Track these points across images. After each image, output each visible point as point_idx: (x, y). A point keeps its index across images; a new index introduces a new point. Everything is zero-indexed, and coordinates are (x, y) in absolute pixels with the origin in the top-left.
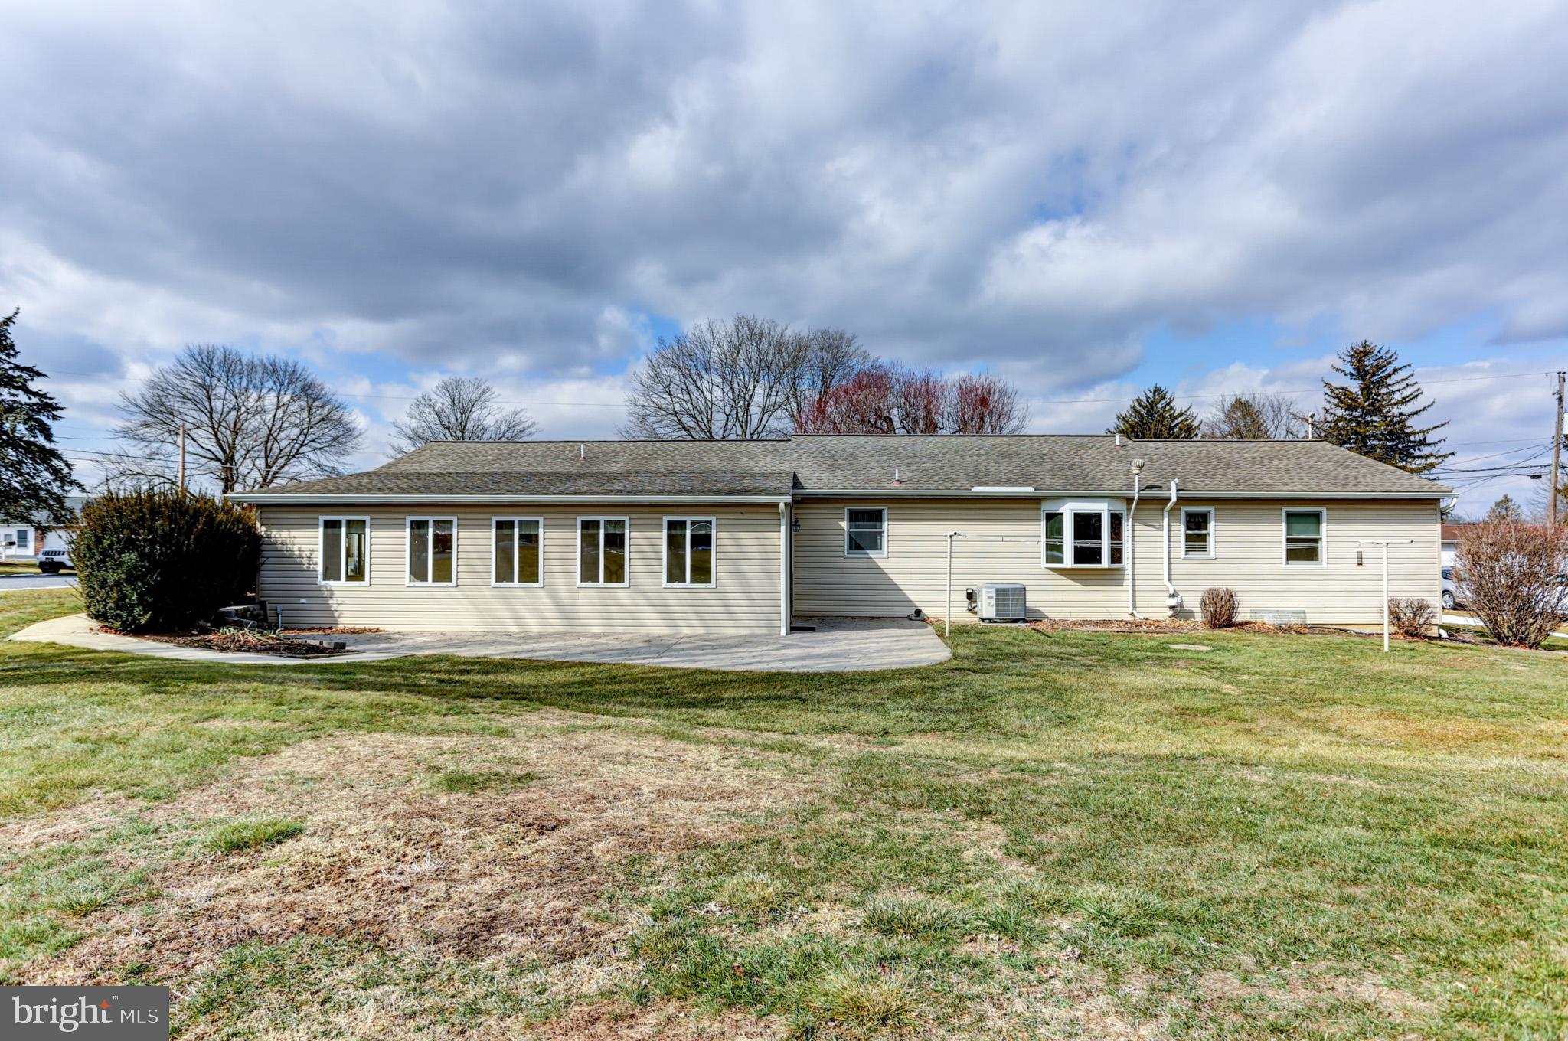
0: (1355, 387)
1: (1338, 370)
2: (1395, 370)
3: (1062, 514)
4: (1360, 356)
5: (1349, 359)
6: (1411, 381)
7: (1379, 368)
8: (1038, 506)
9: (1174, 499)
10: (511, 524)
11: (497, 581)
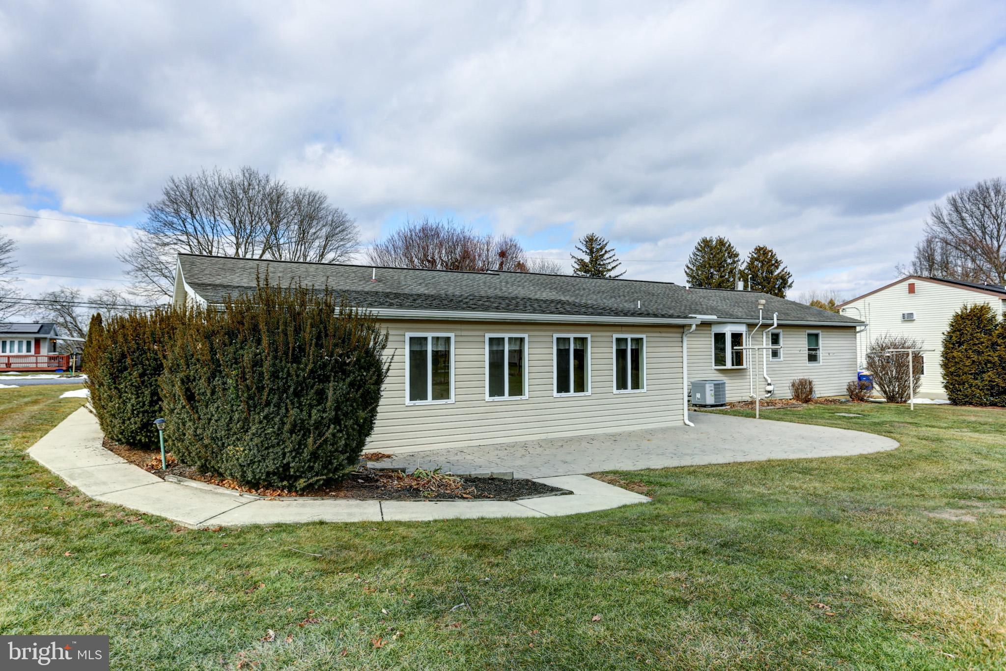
0: (587, 259)
1: (579, 249)
2: (606, 252)
3: (724, 334)
4: (590, 241)
5: (585, 243)
6: (614, 258)
7: (601, 249)
8: (709, 328)
9: (775, 325)
10: (501, 340)
11: (491, 396)
